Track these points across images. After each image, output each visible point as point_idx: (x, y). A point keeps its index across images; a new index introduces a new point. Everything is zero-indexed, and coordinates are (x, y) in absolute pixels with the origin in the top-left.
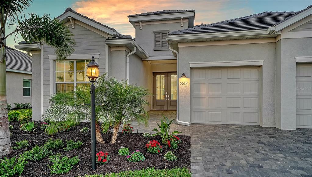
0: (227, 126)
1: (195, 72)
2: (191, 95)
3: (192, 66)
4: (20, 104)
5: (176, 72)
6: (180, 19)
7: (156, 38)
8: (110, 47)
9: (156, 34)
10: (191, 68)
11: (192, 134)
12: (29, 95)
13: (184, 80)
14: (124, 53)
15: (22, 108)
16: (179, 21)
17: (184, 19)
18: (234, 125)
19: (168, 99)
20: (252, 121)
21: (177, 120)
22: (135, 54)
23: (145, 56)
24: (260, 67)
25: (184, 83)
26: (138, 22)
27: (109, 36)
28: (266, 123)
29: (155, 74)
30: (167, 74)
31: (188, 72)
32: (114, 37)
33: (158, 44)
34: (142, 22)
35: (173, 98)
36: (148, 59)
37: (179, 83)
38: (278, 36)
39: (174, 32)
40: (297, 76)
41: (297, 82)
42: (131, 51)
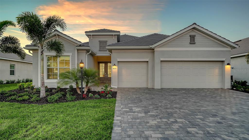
0: (134, 88)
1: (120, 63)
2: (118, 74)
3: (118, 60)
4: (9, 80)
5: (111, 62)
6: (113, 35)
7: (100, 44)
8: (78, 50)
9: (100, 42)
10: (118, 62)
11: (118, 91)
12: (14, 75)
13: (115, 67)
14: (85, 53)
15: (10, 83)
16: (112, 36)
17: (115, 35)
18: (137, 88)
19: (106, 77)
20: (144, 85)
21: (112, 86)
22: (90, 54)
23: (95, 54)
24: (148, 62)
25: (115, 68)
26: (90, 35)
27: (77, 45)
28: (150, 86)
29: (99, 63)
30: (106, 63)
31: (116, 63)
32: (80, 46)
33: (101, 47)
34: (93, 35)
35: (109, 76)
36: (95, 55)
37: (113, 69)
38: (153, 49)
39: (110, 45)
40: (161, 66)
41: (161, 69)
42: (88, 52)
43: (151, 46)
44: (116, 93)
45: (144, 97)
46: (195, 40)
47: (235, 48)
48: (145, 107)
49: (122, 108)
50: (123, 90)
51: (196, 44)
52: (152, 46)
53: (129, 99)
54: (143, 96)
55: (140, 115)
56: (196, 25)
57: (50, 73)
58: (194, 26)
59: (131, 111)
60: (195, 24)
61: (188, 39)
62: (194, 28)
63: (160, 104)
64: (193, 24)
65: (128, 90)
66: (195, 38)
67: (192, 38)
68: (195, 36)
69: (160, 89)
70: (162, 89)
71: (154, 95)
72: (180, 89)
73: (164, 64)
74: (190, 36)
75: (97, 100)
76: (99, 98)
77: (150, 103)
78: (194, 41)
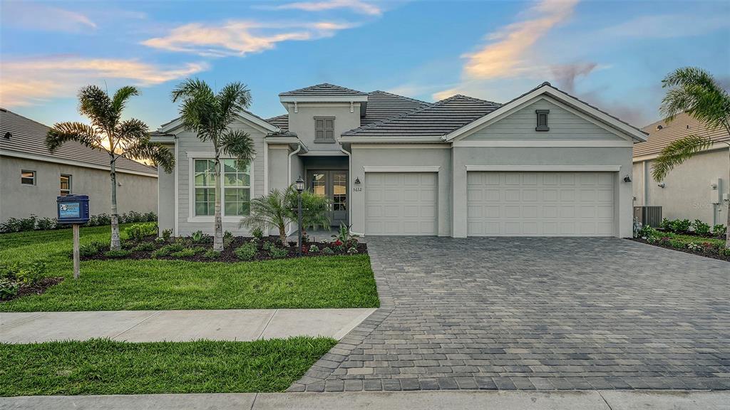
0: (404, 237)
1: (370, 177)
3: (367, 170)
5: (348, 173)
6: (350, 103)
7: (317, 126)
8: (269, 144)
9: (319, 121)
10: (366, 173)
11: (368, 243)
14: (287, 152)
16: (348, 106)
17: (354, 103)
20: (428, 231)
21: (350, 232)
24: (437, 173)
25: (358, 189)
26: (293, 103)
27: (268, 132)
28: (442, 232)
29: (310, 173)
30: (329, 173)
31: (362, 177)
32: (276, 134)
33: (319, 133)
34: (298, 103)
36: (306, 154)
37: (353, 190)
38: (451, 144)
39: (347, 132)
40: (468, 184)
41: (468, 190)
42: (293, 150)
43: (444, 138)
44: (365, 245)
45: (426, 253)
46: (549, 121)
47: (641, 141)
48: (427, 266)
49: (385, 268)
50: (378, 240)
51: (551, 131)
52: (448, 138)
53: (395, 255)
54: (424, 250)
55: (417, 275)
56: (550, 86)
57: (205, 201)
58: (546, 89)
59: (402, 270)
60: (547, 84)
61: (532, 120)
62: (545, 94)
63: (456, 263)
64: (543, 85)
65: (391, 241)
66: (549, 116)
67: (542, 117)
68: (548, 112)
69: (466, 239)
70: (470, 238)
71: (448, 249)
72: (512, 237)
73: (476, 179)
74: (537, 113)
75: (332, 258)
76: (332, 255)
77: (438, 261)
78: (546, 124)
